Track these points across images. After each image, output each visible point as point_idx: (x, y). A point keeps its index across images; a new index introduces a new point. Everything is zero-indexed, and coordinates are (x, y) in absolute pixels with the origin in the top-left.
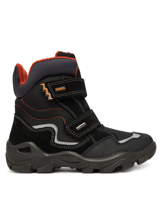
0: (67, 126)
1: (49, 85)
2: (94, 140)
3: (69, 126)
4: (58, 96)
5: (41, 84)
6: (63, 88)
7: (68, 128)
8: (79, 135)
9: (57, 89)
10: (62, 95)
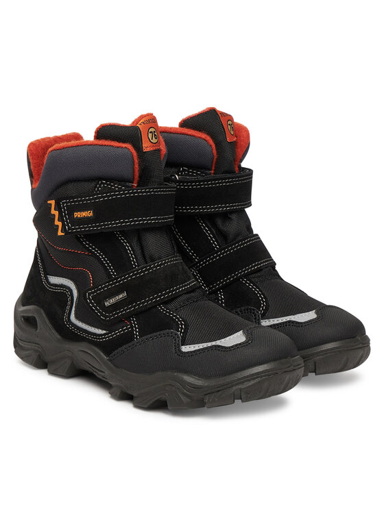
0: (89, 294)
1: (63, 203)
2: (136, 333)
3: (93, 293)
4: (77, 229)
5: (49, 202)
6: (88, 214)
7: (89, 299)
8: (108, 317)
9: (77, 215)
10: (86, 228)
